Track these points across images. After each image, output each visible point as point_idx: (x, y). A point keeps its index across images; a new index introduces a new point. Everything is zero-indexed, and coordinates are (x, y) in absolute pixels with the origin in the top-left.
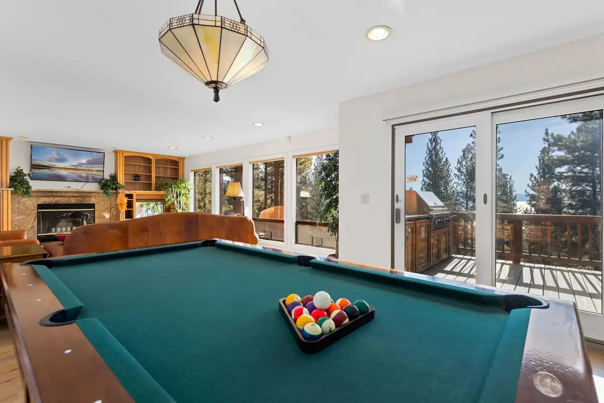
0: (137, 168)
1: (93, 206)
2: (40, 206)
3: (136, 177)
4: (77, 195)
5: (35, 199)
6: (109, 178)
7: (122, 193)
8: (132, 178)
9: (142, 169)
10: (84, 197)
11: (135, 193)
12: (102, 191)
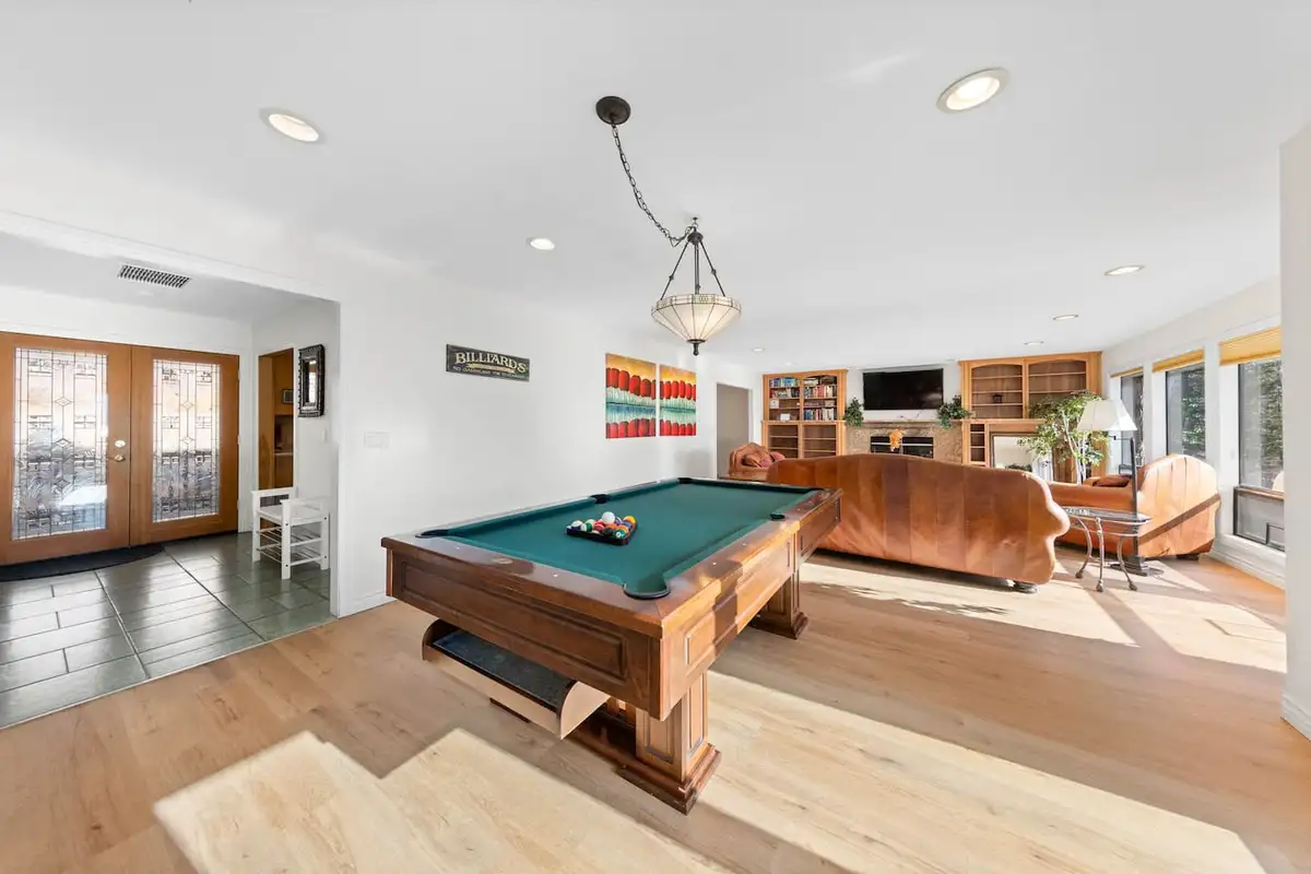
0: (1000, 383)
1: (930, 440)
2: (874, 439)
3: (997, 398)
4: (909, 426)
5: (868, 431)
6: (953, 402)
7: (966, 424)
8: (990, 399)
9: (1006, 384)
10: (920, 429)
11: (988, 423)
12: (940, 420)
